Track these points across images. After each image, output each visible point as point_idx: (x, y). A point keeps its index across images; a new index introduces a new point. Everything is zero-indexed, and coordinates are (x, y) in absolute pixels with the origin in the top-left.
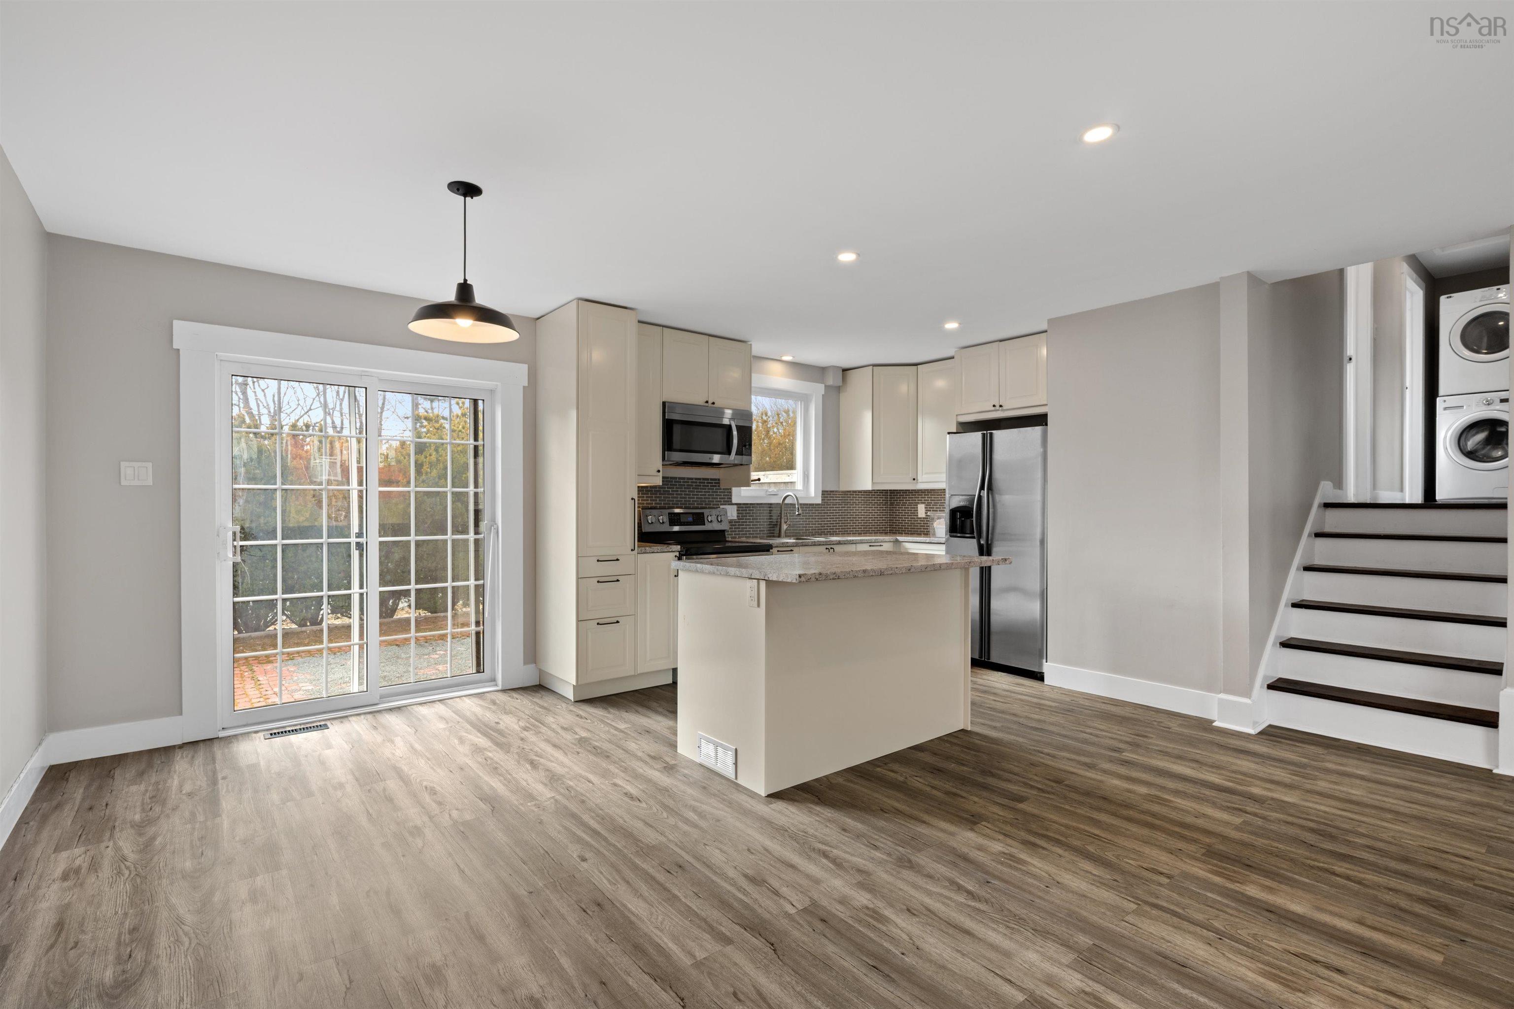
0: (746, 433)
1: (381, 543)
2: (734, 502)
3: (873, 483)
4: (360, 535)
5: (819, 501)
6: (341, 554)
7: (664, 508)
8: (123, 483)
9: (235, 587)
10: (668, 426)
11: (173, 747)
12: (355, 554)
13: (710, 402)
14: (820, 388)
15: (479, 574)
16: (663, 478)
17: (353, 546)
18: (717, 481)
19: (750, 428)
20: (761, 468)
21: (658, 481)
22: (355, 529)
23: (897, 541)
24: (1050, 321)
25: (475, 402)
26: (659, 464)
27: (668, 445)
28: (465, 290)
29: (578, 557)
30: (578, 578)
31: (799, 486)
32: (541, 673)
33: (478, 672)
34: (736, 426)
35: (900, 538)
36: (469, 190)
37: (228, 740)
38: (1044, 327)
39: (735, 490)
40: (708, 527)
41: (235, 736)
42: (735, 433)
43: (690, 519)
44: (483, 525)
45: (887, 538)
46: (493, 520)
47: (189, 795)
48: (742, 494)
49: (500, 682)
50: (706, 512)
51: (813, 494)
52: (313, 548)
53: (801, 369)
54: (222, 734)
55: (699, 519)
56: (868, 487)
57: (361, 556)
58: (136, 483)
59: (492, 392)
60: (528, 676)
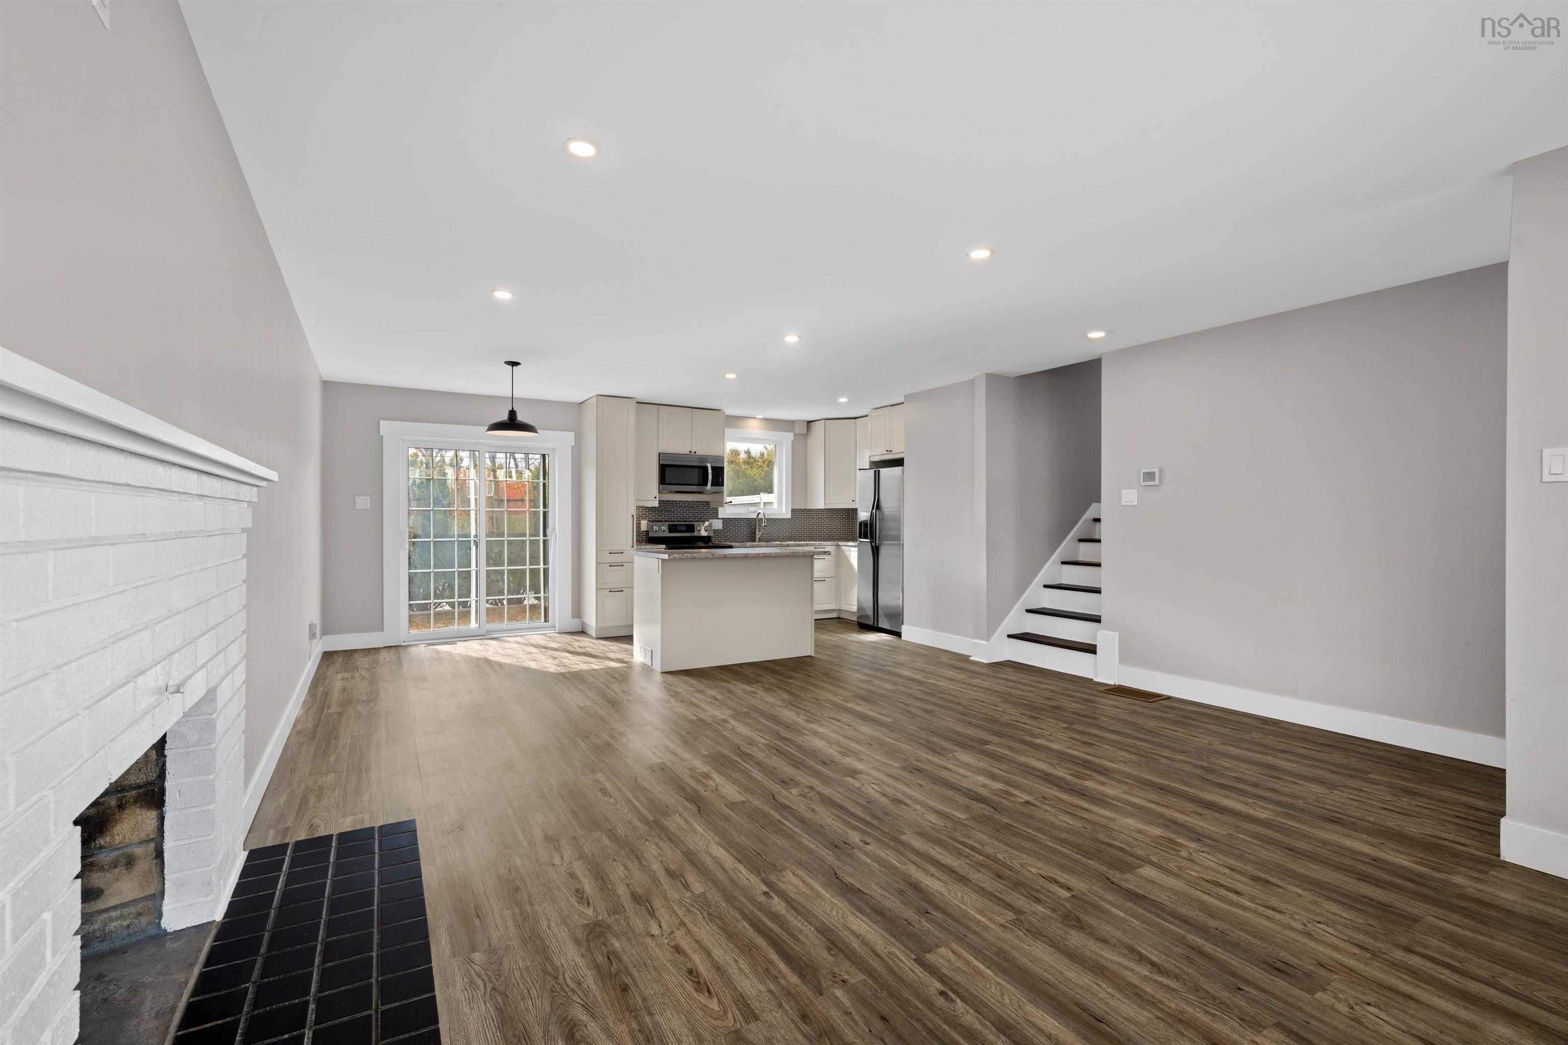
0: (719, 472)
1: (487, 541)
2: (720, 517)
3: (825, 504)
4: (476, 536)
5: (789, 516)
6: (465, 547)
7: (665, 521)
8: (357, 507)
9: (410, 564)
10: (663, 469)
11: (379, 648)
12: (473, 548)
13: (693, 451)
14: (790, 436)
15: (546, 562)
16: (660, 501)
17: (472, 542)
18: (708, 503)
19: (722, 468)
20: (731, 494)
21: (656, 504)
22: (473, 533)
23: (838, 545)
24: (905, 396)
25: (544, 456)
26: (656, 493)
27: (663, 480)
28: (512, 414)
29: (597, 551)
30: (597, 563)
31: (775, 506)
32: (583, 624)
33: (545, 621)
34: (712, 467)
35: (840, 543)
36: (514, 364)
37: (406, 646)
38: (902, 400)
39: (720, 509)
40: (696, 534)
41: (410, 645)
42: (710, 471)
43: (684, 529)
44: (549, 531)
45: (829, 543)
46: (554, 529)
47: (389, 662)
48: (725, 512)
49: (557, 628)
50: (696, 524)
51: (784, 511)
52: (450, 543)
53: (775, 424)
54: (403, 644)
55: (691, 528)
56: (822, 506)
57: (477, 548)
58: (363, 507)
59: (554, 449)
60: (575, 625)
